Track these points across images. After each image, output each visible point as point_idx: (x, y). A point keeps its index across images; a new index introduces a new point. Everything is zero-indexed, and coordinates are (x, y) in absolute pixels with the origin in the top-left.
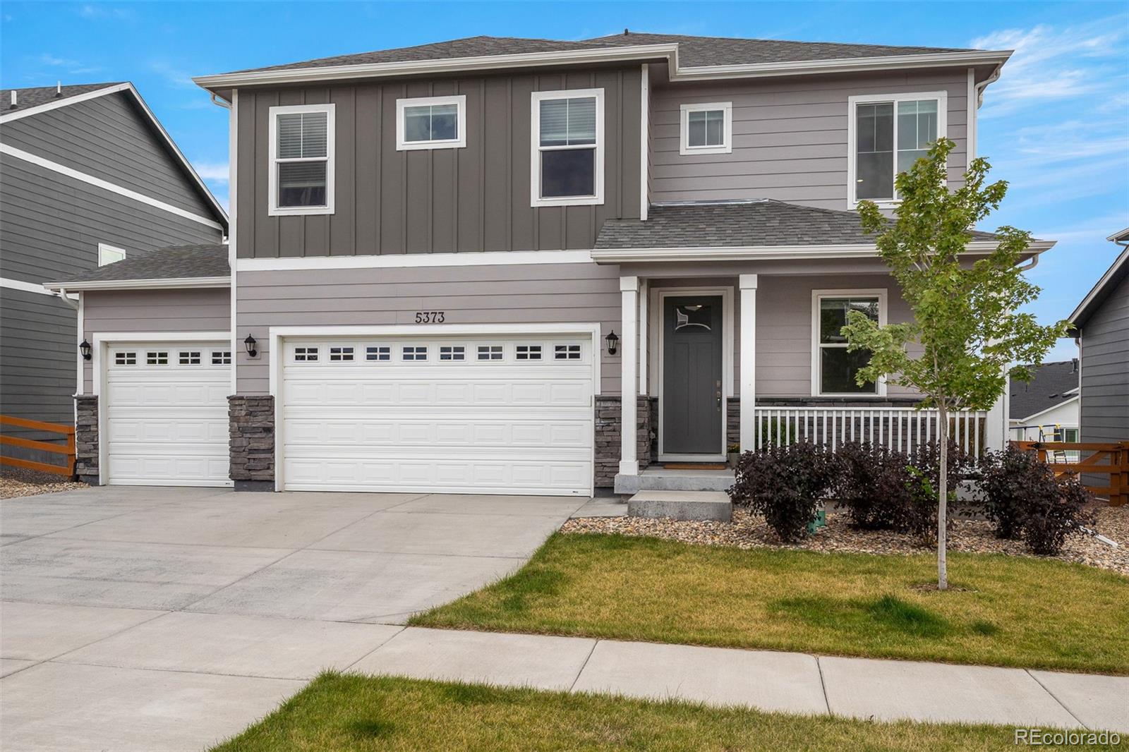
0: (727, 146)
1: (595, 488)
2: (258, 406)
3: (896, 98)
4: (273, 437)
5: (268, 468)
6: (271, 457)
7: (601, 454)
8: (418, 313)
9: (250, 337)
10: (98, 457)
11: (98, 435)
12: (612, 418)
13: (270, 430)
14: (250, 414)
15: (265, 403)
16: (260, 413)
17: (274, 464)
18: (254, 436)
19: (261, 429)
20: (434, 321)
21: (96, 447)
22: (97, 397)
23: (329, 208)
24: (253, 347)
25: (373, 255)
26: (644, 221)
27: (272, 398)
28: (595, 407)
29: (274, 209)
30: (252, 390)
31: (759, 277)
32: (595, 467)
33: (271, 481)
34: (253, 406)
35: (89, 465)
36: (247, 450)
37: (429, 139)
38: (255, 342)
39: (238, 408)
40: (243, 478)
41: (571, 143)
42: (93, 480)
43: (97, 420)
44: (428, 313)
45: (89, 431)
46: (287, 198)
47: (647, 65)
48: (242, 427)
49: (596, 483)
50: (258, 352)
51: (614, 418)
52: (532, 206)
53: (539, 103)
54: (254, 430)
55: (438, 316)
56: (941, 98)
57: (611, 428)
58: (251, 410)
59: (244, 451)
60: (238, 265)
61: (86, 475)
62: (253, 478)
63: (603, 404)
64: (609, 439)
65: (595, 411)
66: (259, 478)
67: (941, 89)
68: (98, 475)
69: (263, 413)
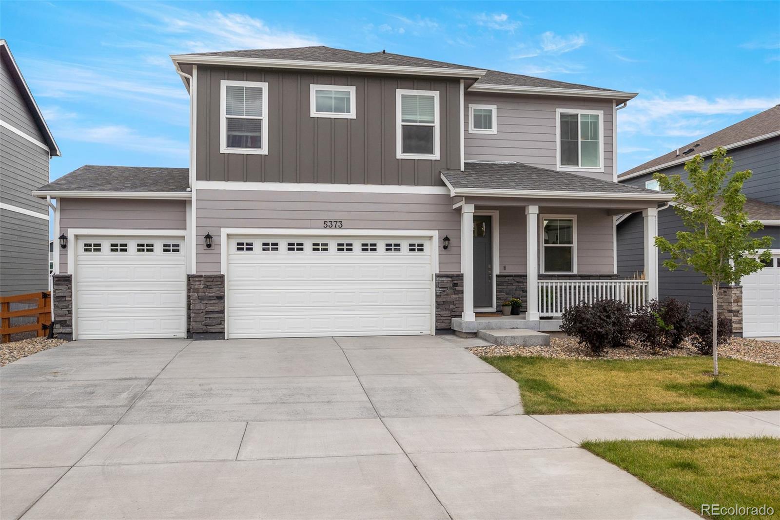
0: (494, 130)
1: (436, 329)
2: (212, 281)
3: (580, 112)
4: (224, 302)
5: (221, 324)
6: (223, 316)
7: (439, 309)
8: (325, 222)
9: (208, 234)
10: (72, 320)
11: (71, 304)
12: (445, 287)
13: (221, 298)
14: (206, 287)
15: (218, 279)
16: (214, 286)
17: (224, 321)
18: (210, 302)
19: (215, 298)
20: (335, 227)
21: (70, 312)
22: (71, 275)
23: (264, 150)
24: (209, 242)
25: (294, 183)
26: (463, 171)
27: (222, 277)
28: (436, 280)
29: (224, 149)
30: (208, 271)
31: (539, 207)
32: (436, 317)
33: (223, 333)
34: (209, 281)
35: (64, 325)
36: (204, 311)
37: (332, 112)
38: (212, 238)
39: (197, 283)
40: (202, 331)
41: (420, 122)
42: (68, 337)
43: (71, 293)
44: (332, 222)
45: (65, 301)
46: (233, 142)
47: (463, 80)
48: (201, 296)
49: (436, 327)
50: (213, 245)
51: (447, 287)
52: (397, 158)
53: (401, 96)
54: (210, 298)
55: (339, 224)
56: (600, 113)
57: (445, 293)
58: (207, 284)
59: (202, 312)
60: (196, 185)
61: (61, 333)
62: (209, 331)
63: (440, 279)
64: (444, 300)
65: (436, 283)
66: (211, 331)
67: (601, 110)
68: (72, 333)
69: (217, 286)
